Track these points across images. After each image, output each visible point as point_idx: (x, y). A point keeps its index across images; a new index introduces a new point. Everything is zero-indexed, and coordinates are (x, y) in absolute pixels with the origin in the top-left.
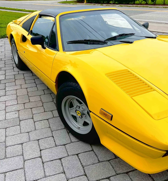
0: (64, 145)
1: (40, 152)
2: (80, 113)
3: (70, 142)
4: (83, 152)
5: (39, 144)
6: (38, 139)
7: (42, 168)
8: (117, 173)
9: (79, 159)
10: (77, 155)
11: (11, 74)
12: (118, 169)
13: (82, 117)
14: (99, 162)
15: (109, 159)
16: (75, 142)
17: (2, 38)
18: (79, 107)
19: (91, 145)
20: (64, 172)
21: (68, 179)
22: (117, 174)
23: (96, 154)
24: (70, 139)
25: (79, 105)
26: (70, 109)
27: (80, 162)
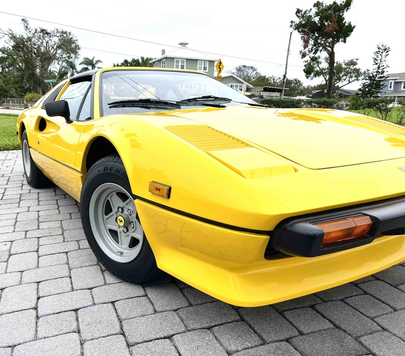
0: (89, 289)
1: (35, 301)
2: (123, 221)
3: (103, 284)
4: (125, 298)
5: (38, 288)
6: (38, 281)
7: (33, 325)
8: (189, 329)
9: (115, 309)
10: (113, 303)
11: (15, 193)
12: (191, 322)
13: (128, 231)
14: (155, 312)
15: (176, 308)
16: (112, 284)
17: (14, 149)
18: (122, 209)
19: (144, 288)
20: (78, 330)
21: (83, 341)
22: (189, 331)
23: (151, 302)
24: (103, 280)
25: (121, 204)
26: (106, 217)
27: (117, 313)
